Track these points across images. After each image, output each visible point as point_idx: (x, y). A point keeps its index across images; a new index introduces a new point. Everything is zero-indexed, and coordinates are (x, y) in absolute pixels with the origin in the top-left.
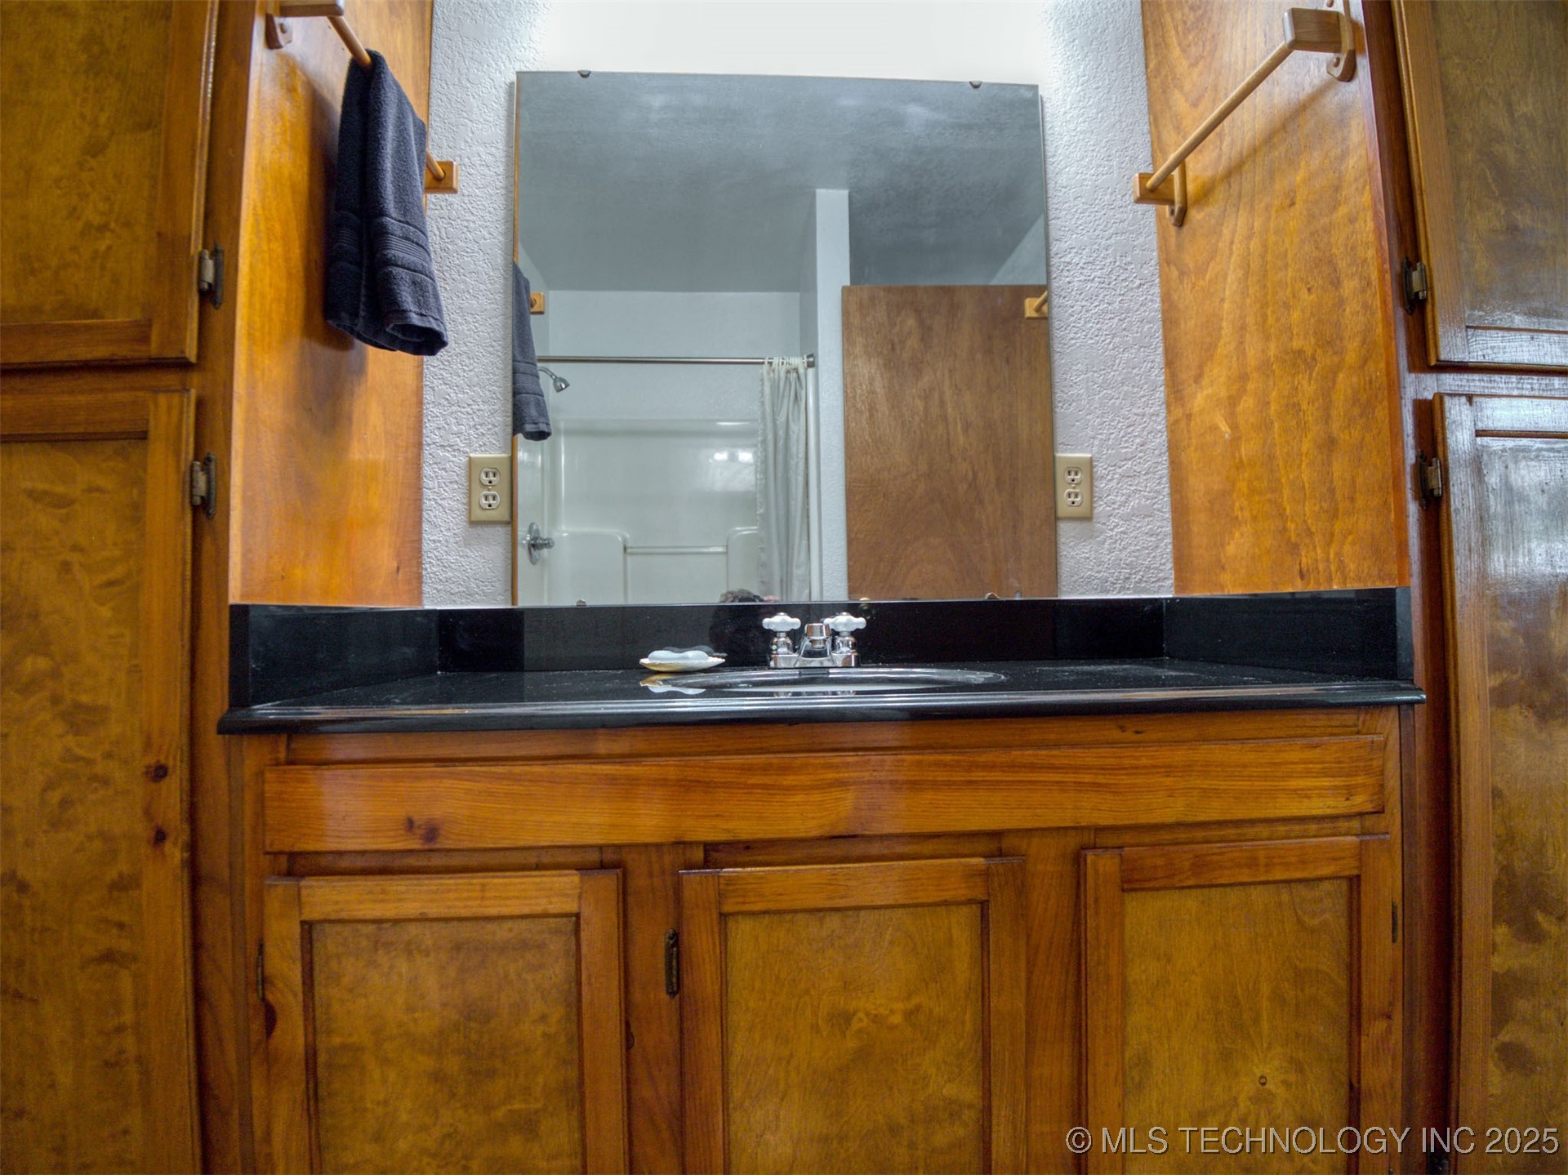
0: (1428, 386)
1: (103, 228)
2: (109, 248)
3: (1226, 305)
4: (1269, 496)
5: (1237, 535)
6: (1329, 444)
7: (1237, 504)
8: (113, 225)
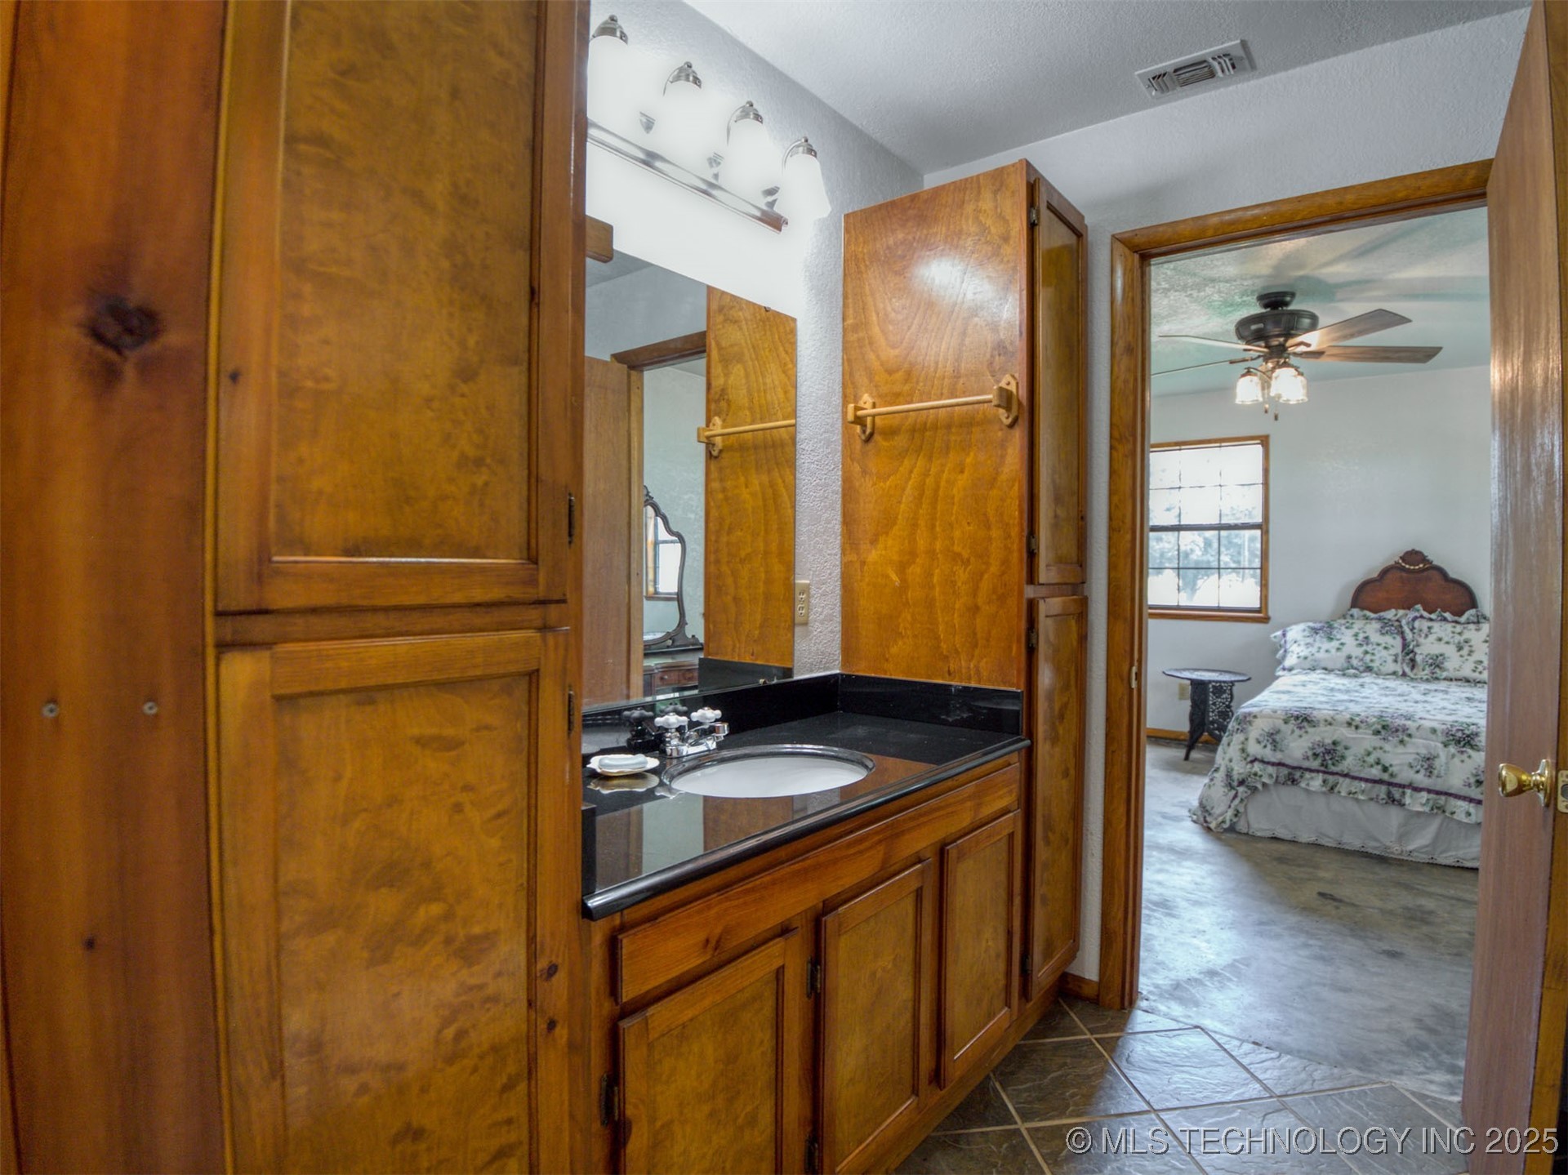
0: (1030, 592)
1: (479, 462)
2: (486, 484)
3: (902, 506)
4: (928, 626)
5: (900, 643)
6: (975, 609)
7: (902, 625)
8: (488, 461)
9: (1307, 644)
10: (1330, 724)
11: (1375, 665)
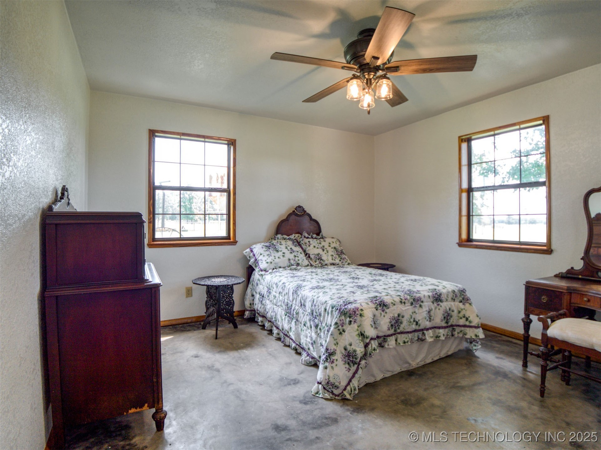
9: (268, 255)
10: (394, 305)
11: (300, 262)
